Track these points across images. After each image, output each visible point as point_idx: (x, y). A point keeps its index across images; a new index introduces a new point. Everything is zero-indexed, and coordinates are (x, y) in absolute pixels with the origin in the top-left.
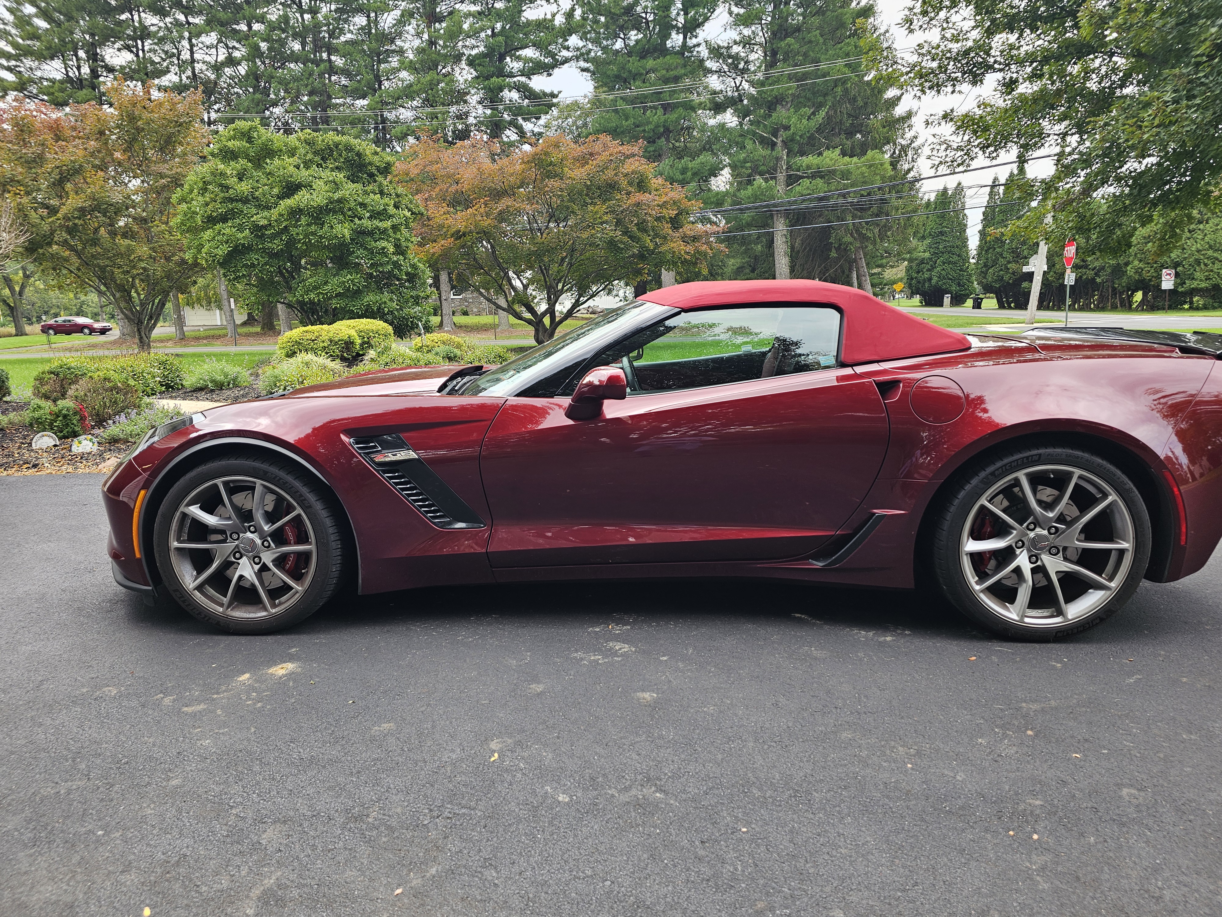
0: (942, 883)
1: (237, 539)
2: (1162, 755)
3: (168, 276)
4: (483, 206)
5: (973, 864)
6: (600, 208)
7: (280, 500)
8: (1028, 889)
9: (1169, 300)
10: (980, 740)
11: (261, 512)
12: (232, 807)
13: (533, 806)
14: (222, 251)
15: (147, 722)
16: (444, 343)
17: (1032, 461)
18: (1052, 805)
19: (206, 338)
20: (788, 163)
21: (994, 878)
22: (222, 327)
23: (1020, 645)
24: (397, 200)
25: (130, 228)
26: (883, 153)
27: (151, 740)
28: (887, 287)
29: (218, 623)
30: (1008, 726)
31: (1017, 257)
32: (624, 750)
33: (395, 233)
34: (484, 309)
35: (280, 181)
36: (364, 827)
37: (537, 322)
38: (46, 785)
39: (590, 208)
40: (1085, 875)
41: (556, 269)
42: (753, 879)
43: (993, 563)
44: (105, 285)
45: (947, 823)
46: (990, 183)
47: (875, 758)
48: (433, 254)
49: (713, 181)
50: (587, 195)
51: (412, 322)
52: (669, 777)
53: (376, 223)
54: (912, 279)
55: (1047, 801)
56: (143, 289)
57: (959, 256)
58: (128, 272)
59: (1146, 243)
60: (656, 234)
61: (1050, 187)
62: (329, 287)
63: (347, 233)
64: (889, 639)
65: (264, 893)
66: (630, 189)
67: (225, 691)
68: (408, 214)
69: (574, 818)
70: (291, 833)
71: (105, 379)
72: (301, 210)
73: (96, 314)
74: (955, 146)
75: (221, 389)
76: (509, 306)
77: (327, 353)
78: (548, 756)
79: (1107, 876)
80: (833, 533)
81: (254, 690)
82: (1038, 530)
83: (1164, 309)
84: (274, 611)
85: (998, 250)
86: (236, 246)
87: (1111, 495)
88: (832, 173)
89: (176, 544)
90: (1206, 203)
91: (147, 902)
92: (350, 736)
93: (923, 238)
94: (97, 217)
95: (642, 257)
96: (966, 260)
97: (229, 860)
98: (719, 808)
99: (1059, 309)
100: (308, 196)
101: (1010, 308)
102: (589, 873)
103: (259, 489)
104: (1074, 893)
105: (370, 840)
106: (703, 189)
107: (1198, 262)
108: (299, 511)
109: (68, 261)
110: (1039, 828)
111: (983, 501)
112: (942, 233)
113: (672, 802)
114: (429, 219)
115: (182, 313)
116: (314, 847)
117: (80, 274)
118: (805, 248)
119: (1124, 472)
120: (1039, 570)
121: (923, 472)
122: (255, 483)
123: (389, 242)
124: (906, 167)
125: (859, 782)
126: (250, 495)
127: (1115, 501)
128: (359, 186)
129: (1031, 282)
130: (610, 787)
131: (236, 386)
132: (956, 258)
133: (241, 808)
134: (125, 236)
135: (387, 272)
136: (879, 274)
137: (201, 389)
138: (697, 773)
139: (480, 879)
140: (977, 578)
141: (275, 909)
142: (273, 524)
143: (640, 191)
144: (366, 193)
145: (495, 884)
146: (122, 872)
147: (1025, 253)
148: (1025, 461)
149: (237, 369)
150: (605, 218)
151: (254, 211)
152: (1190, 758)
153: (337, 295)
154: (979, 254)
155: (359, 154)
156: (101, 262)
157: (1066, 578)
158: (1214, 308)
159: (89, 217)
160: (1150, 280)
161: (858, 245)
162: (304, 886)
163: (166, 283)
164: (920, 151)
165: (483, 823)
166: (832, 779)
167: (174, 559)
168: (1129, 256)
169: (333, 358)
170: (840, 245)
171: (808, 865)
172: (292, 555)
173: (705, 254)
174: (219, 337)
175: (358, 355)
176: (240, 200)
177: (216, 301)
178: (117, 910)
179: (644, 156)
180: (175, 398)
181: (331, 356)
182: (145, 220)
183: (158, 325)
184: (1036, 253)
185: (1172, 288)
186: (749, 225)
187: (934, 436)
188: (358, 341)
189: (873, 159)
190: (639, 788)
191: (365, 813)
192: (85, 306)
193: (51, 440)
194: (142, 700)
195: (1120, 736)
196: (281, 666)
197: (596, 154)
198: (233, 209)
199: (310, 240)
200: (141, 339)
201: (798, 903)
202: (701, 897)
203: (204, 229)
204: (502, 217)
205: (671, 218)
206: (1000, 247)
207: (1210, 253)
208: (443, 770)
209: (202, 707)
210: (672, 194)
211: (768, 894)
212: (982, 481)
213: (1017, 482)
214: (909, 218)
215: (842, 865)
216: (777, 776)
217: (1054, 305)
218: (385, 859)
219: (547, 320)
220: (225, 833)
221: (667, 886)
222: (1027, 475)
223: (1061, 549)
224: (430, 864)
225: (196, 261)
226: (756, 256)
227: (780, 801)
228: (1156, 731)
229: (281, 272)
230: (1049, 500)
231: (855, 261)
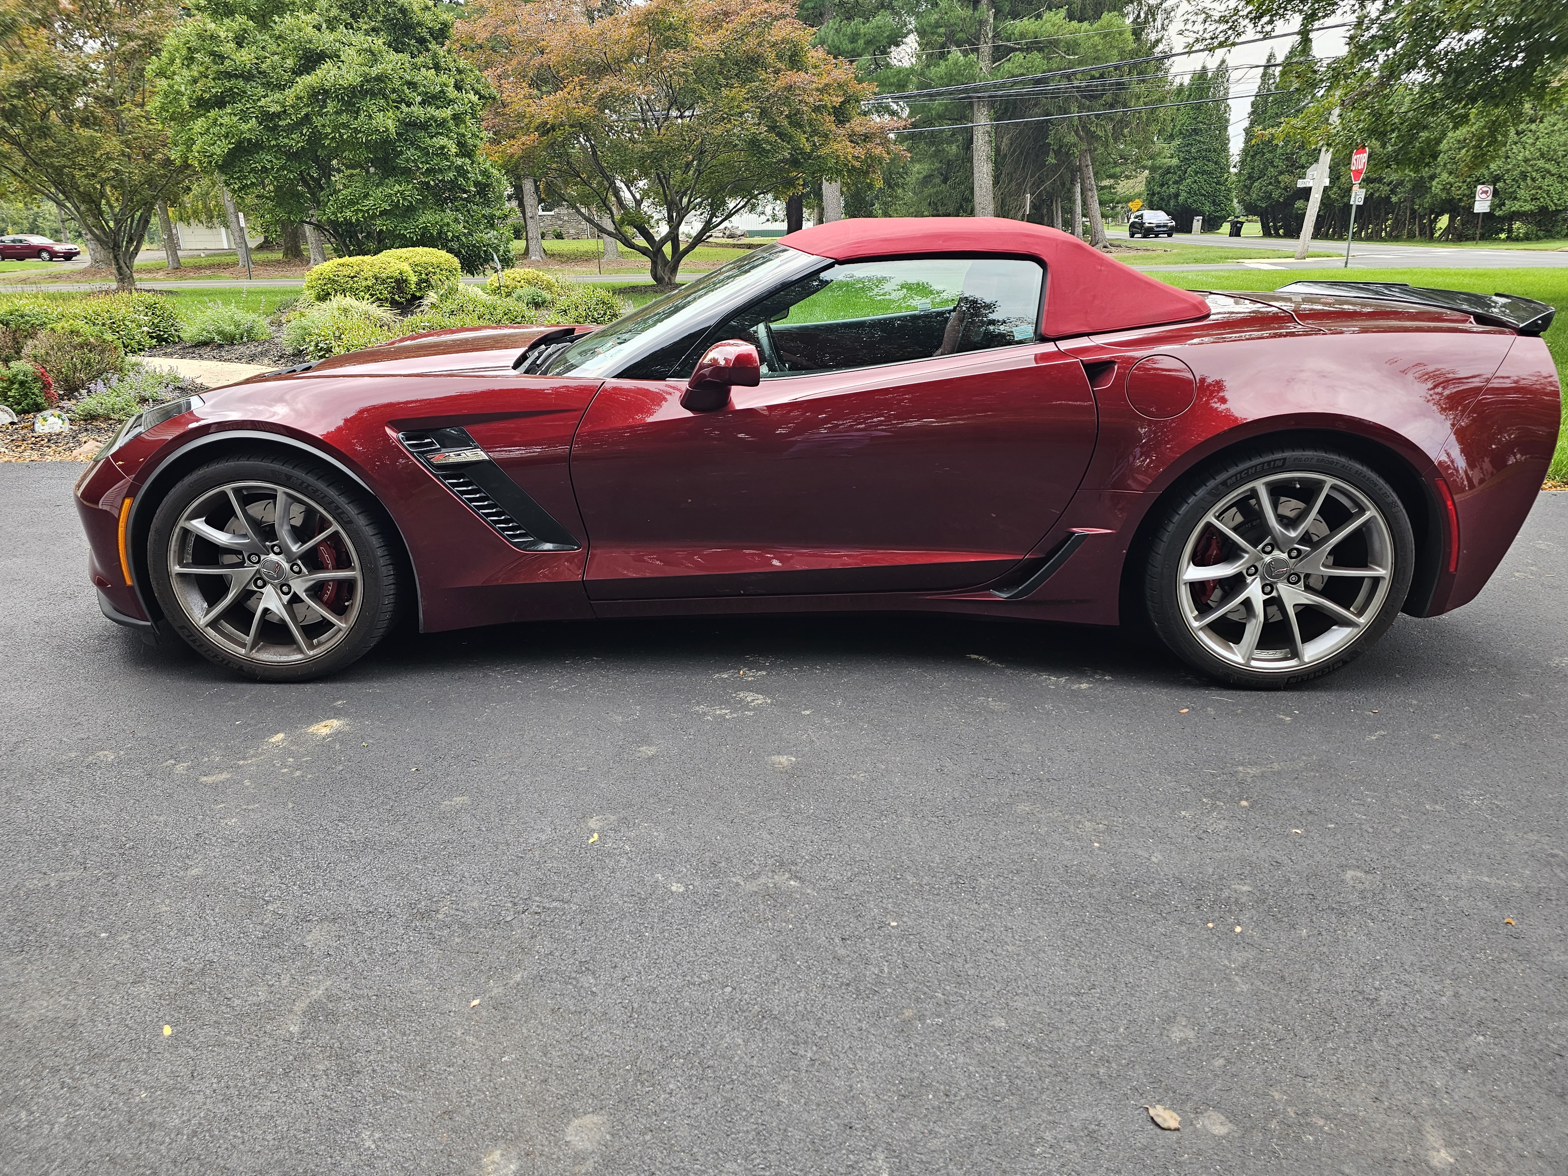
0: (1123, 985)
1: (258, 562)
2: (1398, 830)
3: (150, 181)
4: (578, 88)
5: (1162, 962)
6: (739, 92)
7: (310, 512)
8: (1224, 990)
9: (1482, 227)
10: (1183, 813)
11: (286, 527)
12: (267, 902)
13: (640, 898)
14: (221, 148)
15: (155, 795)
16: (529, 283)
17: (1274, 468)
18: (1263, 891)
19: (210, 267)
20: (995, 28)
21: (1185, 979)
22: (230, 252)
23: (1243, 693)
24: (458, 77)
25: (92, 112)
26: (1124, 16)
27: (161, 819)
28: (1120, 205)
29: (241, 668)
30: (1218, 795)
31: (1292, 165)
32: (753, 828)
33: (457, 125)
34: (584, 230)
35: (295, 49)
36: (433, 925)
37: (654, 252)
38: (31, 876)
39: (725, 92)
40: (1292, 974)
41: (679, 178)
42: (901, 983)
43: (1218, 593)
44: (64, 193)
45: (1136, 914)
46: (1263, 62)
47: (1056, 836)
48: (512, 156)
49: (894, 51)
50: (720, 73)
51: (485, 251)
52: (807, 861)
53: (431, 111)
54: (1153, 194)
55: (1257, 887)
56: (117, 200)
57: (1216, 163)
58: (94, 175)
59: (1460, 149)
60: (814, 131)
61: (1339, 74)
62: (369, 202)
63: (391, 125)
64: (1084, 686)
65: (311, 1006)
66: (779, 65)
67: (253, 756)
68: (475, 99)
69: (690, 911)
70: (342, 933)
71: (72, 332)
72: (326, 92)
73: (56, 231)
74: (1216, 15)
75: (232, 344)
76: (616, 229)
77: (372, 295)
78: (660, 836)
79: (1317, 976)
80: (1021, 557)
81: (291, 754)
82: (1276, 553)
83: (1474, 239)
84: (312, 653)
85: (1268, 156)
86: (239, 143)
87: (1369, 509)
88: (1054, 44)
89: (177, 569)
90: (1540, 97)
91: (167, 1018)
92: (413, 814)
93: (1172, 137)
94: (43, 96)
95: (795, 162)
96: (1225, 169)
97: (267, 967)
98: (865, 898)
99: (1341, 238)
100: (334, 71)
101: (1278, 236)
102: (706, 977)
103: (281, 498)
104: (1276, 995)
105: (441, 941)
106: (880, 64)
107: (1524, 176)
108: (335, 527)
109: (10, 158)
110: (1243, 918)
111: (1210, 517)
112: (1196, 131)
113: (809, 891)
114: (504, 106)
115: (174, 231)
116: (371, 951)
117: (27, 177)
118: (1015, 151)
119: (1387, 481)
120: (1274, 602)
121: (1140, 477)
122: (276, 490)
123: (450, 138)
124: (1153, 37)
125: (1035, 865)
126: (272, 505)
127: (1374, 517)
128: (405, 57)
129: (1308, 200)
130: (735, 873)
131: (252, 340)
132: (1211, 166)
133: (279, 903)
134: (85, 123)
135: (448, 182)
136: (1111, 187)
137: (205, 344)
138: (840, 856)
139: (575, 987)
140: (1196, 613)
141: (325, 1026)
142: (304, 543)
143: (792, 69)
144: (416, 67)
145: (593, 993)
146: (134, 983)
147: (1303, 160)
148: (1266, 466)
149: (251, 316)
150: (745, 107)
151: (261, 91)
152: (1431, 833)
153: (382, 213)
154: (1243, 162)
155: (403, 11)
156: (56, 162)
157: (1305, 612)
158: (1538, 239)
159: (32, 95)
160: (1460, 200)
161: (1084, 147)
162: (360, 997)
163: (148, 193)
164: (1172, 14)
165: (578, 919)
166: (1003, 862)
167: (177, 587)
168: (1437, 166)
169: (381, 301)
170: (1061, 147)
171: (967, 966)
172: (331, 583)
173: (880, 160)
174: (227, 266)
175: (414, 298)
176: (241, 76)
177: (219, 216)
178: (130, 1028)
179: (798, 16)
180: (171, 355)
181: (378, 299)
182: (112, 101)
183: (144, 247)
184: (1317, 161)
185: (1488, 210)
186: (941, 117)
187: (1155, 433)
188: (413, 279)
189: (1110, 25)
190: (770, 874)
191: (434, 908)
192: (40, 220)
193: (7, 416)
194: (148, 767)
195: (1350, 807)
196: (324, 724)
197: (733, 13)
198: (231, 89)
199: (341, 136)
200: (119, 269)
201: (952, 1010)
202: (839, 1004)
203: (194, 117)
204: (603, 103)
205: (834, 107)
206: (1270, 152)
207: (1541, 163)
208: (530, 855)
209: (225, 776)
210: (836, 73)
211: (918, 1000)
212: (1210, 493)
213: (1254, 493)
214: (1153, 111)
215: (1007, 965)
216: (937, 860)
217: (1334, 232)
218: (459, 964)
219: (667, 249)
220: (260, 935)
221: (799, 992)
222: (1267, 484)
223: (1302, 576)
224: (514, 969)
225: (186, 162)
226: (949, 161)
227: (939, 888)
228: (1394, 800)
229: (303, 180)
230: (1292, 514)
231: (1080, 169)
